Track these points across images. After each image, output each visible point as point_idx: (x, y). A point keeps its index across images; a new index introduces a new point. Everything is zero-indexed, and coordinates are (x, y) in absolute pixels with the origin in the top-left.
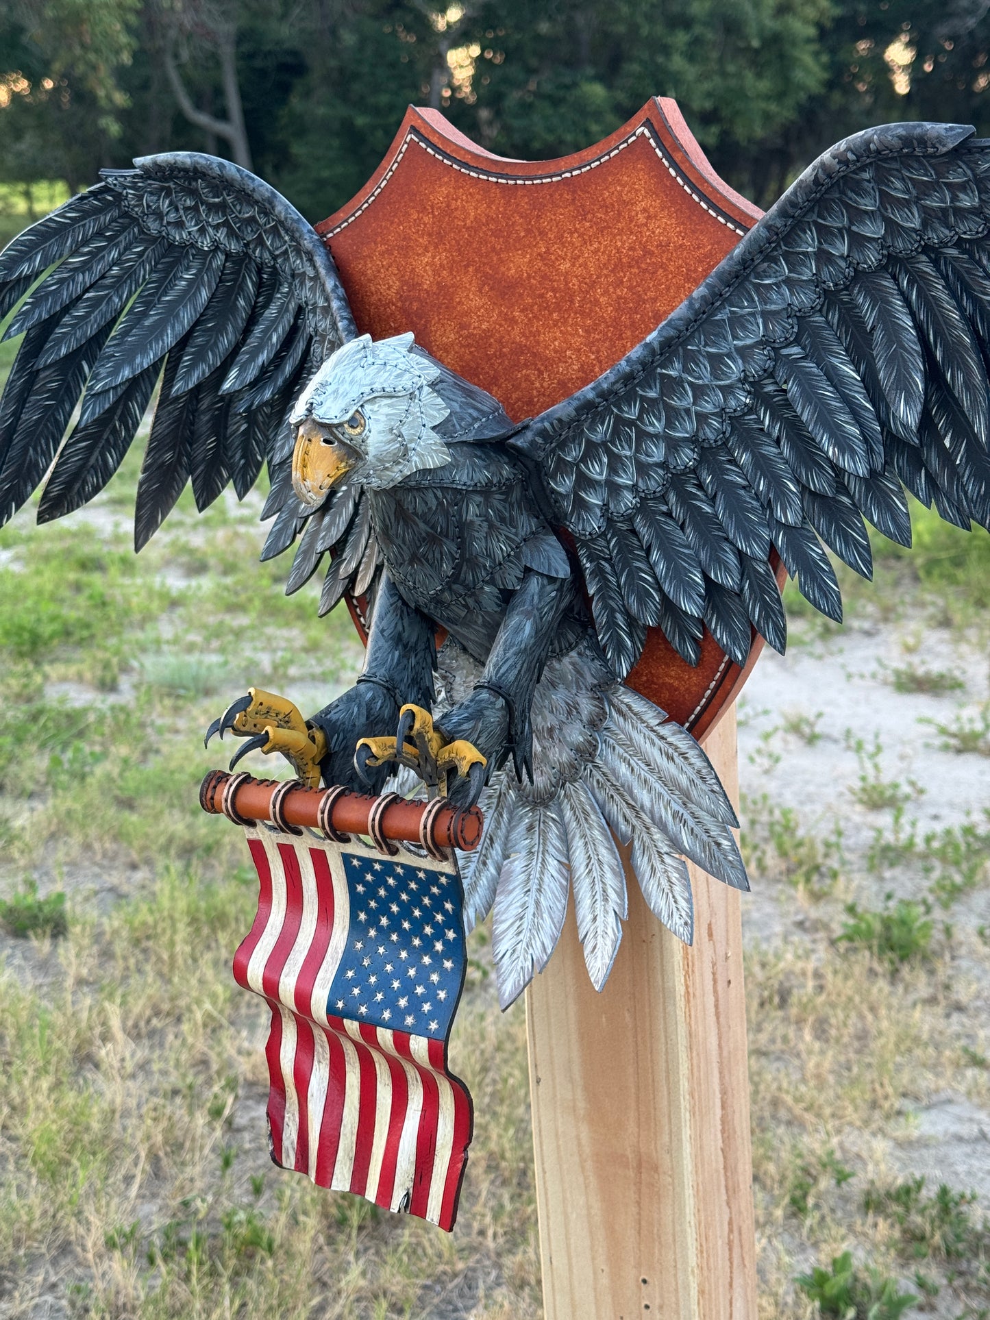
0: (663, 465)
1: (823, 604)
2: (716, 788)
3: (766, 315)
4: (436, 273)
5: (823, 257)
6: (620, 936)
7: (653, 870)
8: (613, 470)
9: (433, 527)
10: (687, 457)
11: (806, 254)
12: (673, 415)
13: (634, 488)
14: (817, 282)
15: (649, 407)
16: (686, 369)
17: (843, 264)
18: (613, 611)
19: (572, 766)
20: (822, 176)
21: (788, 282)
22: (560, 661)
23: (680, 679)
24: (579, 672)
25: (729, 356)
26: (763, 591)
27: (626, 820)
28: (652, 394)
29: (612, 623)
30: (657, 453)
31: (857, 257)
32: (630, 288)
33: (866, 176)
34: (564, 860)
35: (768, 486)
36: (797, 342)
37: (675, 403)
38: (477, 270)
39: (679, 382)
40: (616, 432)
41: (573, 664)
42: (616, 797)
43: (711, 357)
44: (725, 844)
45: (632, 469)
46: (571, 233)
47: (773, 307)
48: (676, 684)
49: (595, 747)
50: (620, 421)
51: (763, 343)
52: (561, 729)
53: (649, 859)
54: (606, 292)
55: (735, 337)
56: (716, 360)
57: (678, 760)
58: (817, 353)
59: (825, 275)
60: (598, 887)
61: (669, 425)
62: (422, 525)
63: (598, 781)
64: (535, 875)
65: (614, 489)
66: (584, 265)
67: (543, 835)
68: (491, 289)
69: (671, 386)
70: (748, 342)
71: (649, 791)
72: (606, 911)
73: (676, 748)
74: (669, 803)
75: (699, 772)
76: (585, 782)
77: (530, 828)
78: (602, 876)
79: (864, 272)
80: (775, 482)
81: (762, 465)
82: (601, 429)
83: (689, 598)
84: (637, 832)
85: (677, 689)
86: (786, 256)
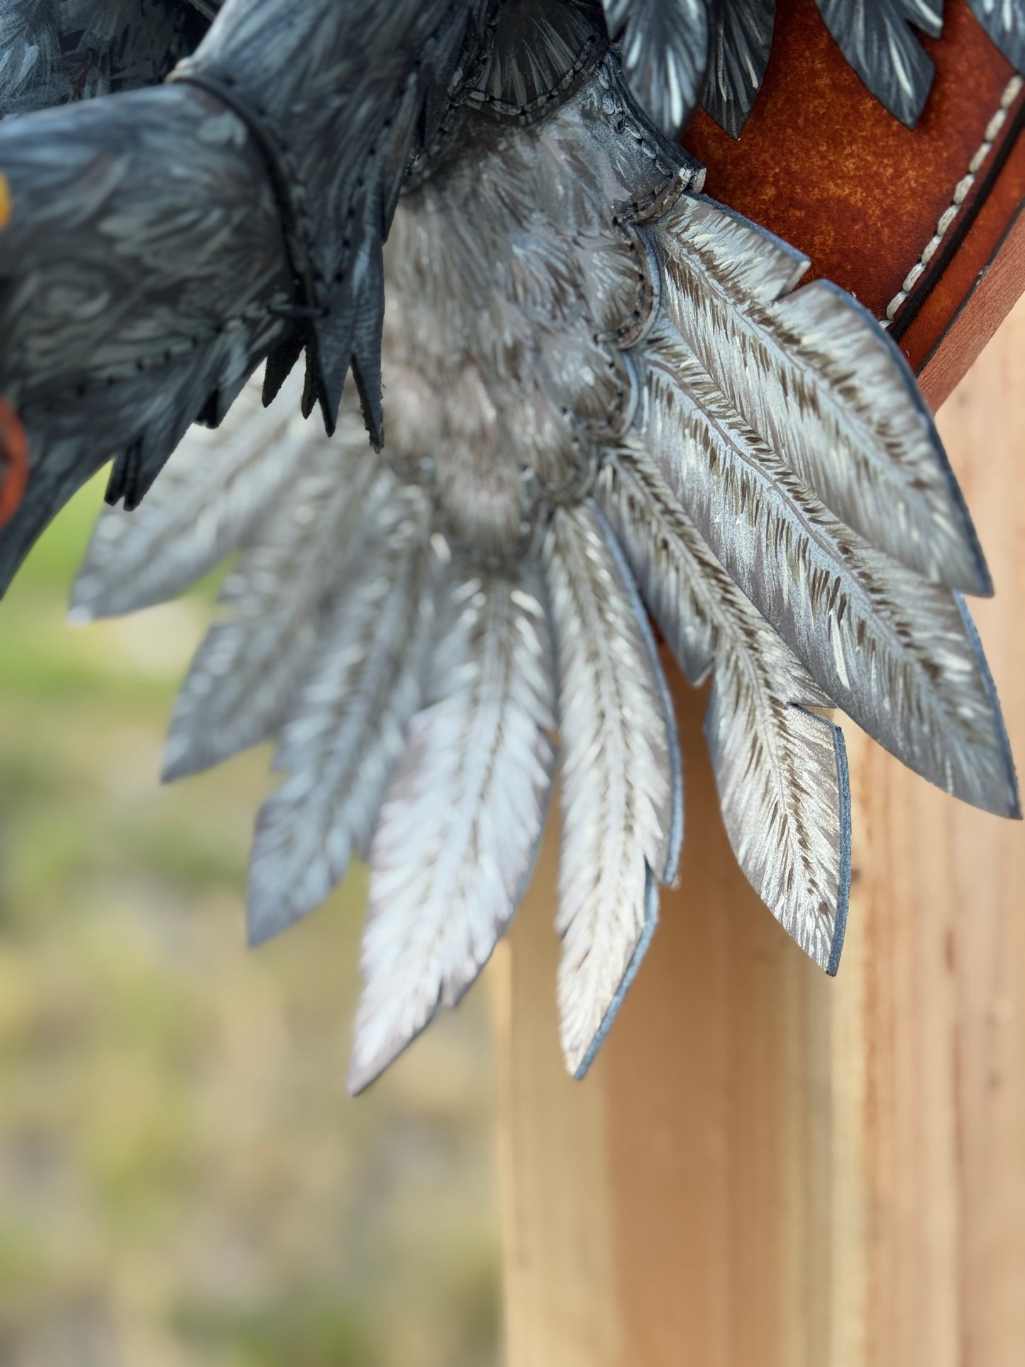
2: (929, 471)
6: (649, 927)
19: (567, 459)
22: (533, 137)
23: (868, 180)
24: (584, 172)
27: (699, 612)
34: (547, 721)
41: (570, 147)
42: (677, 546)
44: (955, 666)
48: (857, 198)
49: (622, 397)
52: (537, 350)
53: (751, 722)
57: (830, 401)
60: (617, 794)
63: (632, 503)
64: (478, 756)
67: (505, 651)
71: (753, 519)
72: (626, 857)
73: (824, 365)
74: (803, 548)
75: (883, 429)
76: (601, 505)
77: (477, 635)
78: (627, 764)
84: (725, 644)
85: (859, 215)
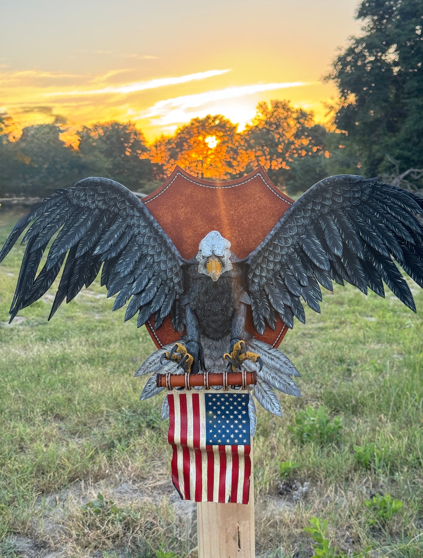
0: (273, 270)
1: (315, 308)
3: (297, 226)
4: (185, 215)
5: (313, 210)
7: (263, 397)
8: (261, 272)
9: (224, 289)
10: (278, 267)
11: (308, 209)
12: (275, 255)
13: (266, 277)
14: (310, 217)
15: (271, 252)
16: (279, 242)
17: (318, 212)
18: (259, 314)
20: (319, 188)
21: (303, 217)
25: (289, 238)
26: (298, 306)
28: (271, 249)
29: (259, 318)
30: (271, 266)
31: (322, 210)
32: (254, 219)
33: (330, 188)
35: (298, 275)
36: (304, 234)
37: (276, 251)
38: (201, 214)
39: (277, 245)
40: (263, 260)
43: (284, 238)
44: (292, 383)
45: (265, 271)
46: (234, 203)
47: (299, 224)
50: (264, 257)
51: (297, 234)
54: (246, 220)
55: (290, 233)
56: (286, 239)
57: (276, 360)
58: (309, 237)
59: (313, 215)
61: (275, 258)
62: (221, 289)
65: (261, 277)
66: (239, 212)
68: (206, 219)
69: (275, 246)
70: (293, 234)
73: (275, 356)
74: (270, 374)
79: (323, 214)
80: (300, 274)
81: (296, 269)
82: (260, 259)
83: (280, 309)
86: (303, 210)
